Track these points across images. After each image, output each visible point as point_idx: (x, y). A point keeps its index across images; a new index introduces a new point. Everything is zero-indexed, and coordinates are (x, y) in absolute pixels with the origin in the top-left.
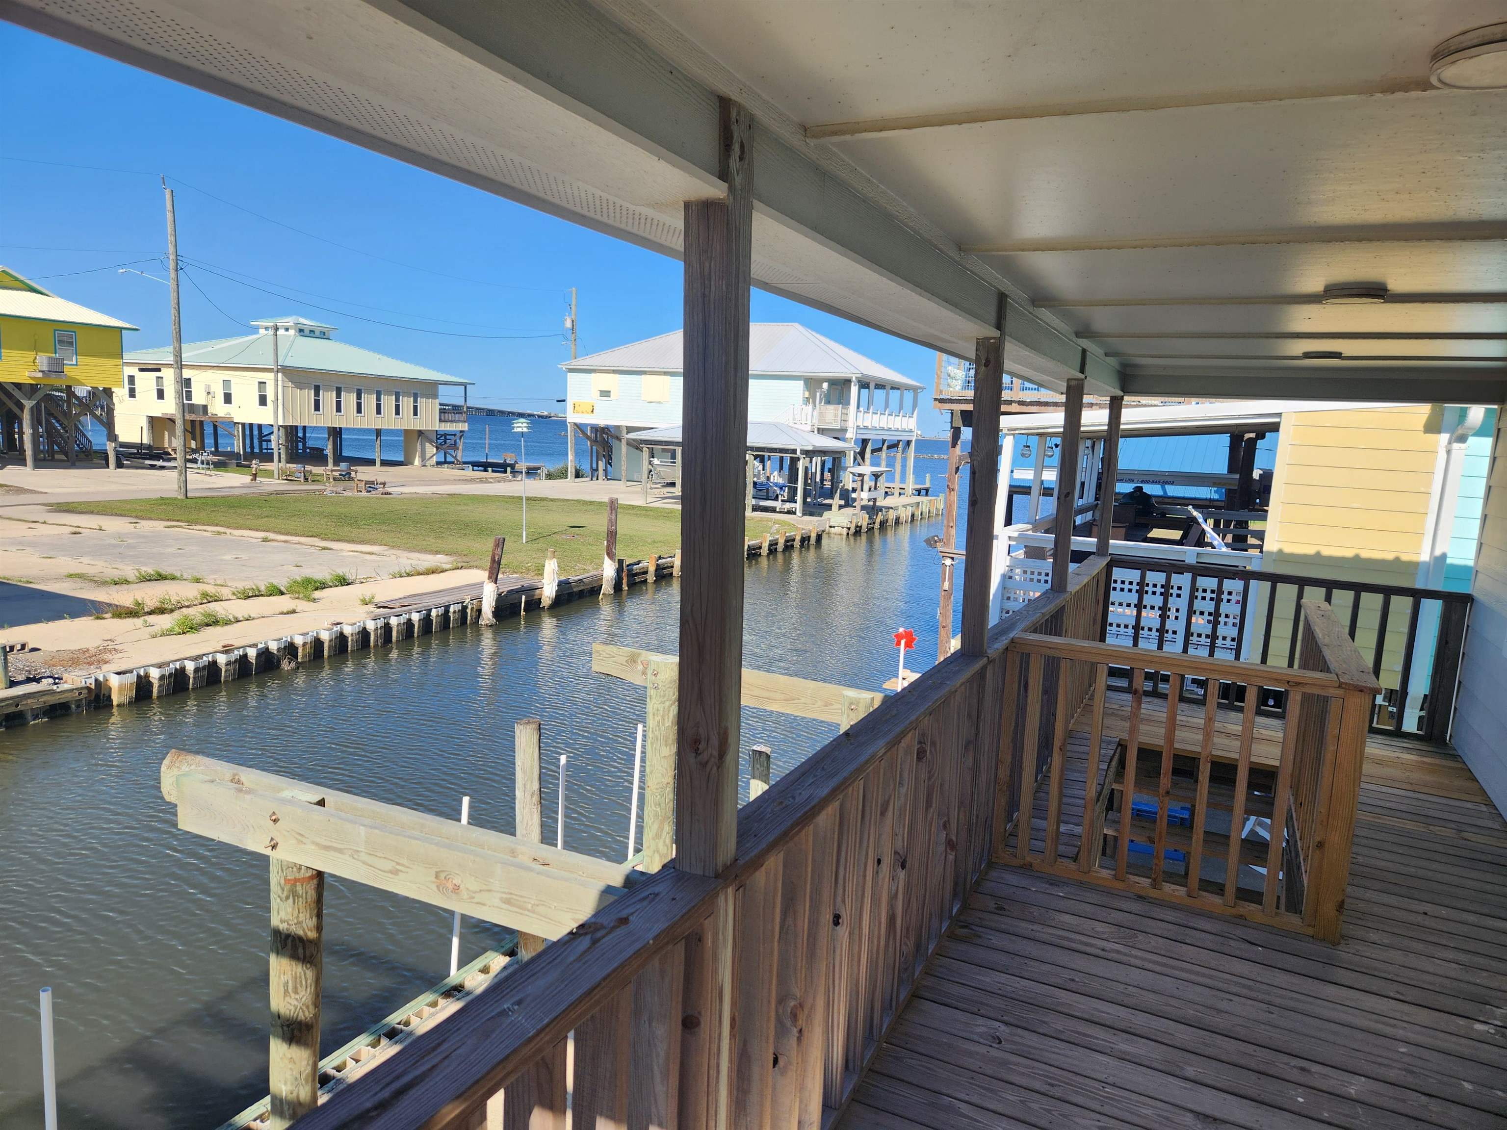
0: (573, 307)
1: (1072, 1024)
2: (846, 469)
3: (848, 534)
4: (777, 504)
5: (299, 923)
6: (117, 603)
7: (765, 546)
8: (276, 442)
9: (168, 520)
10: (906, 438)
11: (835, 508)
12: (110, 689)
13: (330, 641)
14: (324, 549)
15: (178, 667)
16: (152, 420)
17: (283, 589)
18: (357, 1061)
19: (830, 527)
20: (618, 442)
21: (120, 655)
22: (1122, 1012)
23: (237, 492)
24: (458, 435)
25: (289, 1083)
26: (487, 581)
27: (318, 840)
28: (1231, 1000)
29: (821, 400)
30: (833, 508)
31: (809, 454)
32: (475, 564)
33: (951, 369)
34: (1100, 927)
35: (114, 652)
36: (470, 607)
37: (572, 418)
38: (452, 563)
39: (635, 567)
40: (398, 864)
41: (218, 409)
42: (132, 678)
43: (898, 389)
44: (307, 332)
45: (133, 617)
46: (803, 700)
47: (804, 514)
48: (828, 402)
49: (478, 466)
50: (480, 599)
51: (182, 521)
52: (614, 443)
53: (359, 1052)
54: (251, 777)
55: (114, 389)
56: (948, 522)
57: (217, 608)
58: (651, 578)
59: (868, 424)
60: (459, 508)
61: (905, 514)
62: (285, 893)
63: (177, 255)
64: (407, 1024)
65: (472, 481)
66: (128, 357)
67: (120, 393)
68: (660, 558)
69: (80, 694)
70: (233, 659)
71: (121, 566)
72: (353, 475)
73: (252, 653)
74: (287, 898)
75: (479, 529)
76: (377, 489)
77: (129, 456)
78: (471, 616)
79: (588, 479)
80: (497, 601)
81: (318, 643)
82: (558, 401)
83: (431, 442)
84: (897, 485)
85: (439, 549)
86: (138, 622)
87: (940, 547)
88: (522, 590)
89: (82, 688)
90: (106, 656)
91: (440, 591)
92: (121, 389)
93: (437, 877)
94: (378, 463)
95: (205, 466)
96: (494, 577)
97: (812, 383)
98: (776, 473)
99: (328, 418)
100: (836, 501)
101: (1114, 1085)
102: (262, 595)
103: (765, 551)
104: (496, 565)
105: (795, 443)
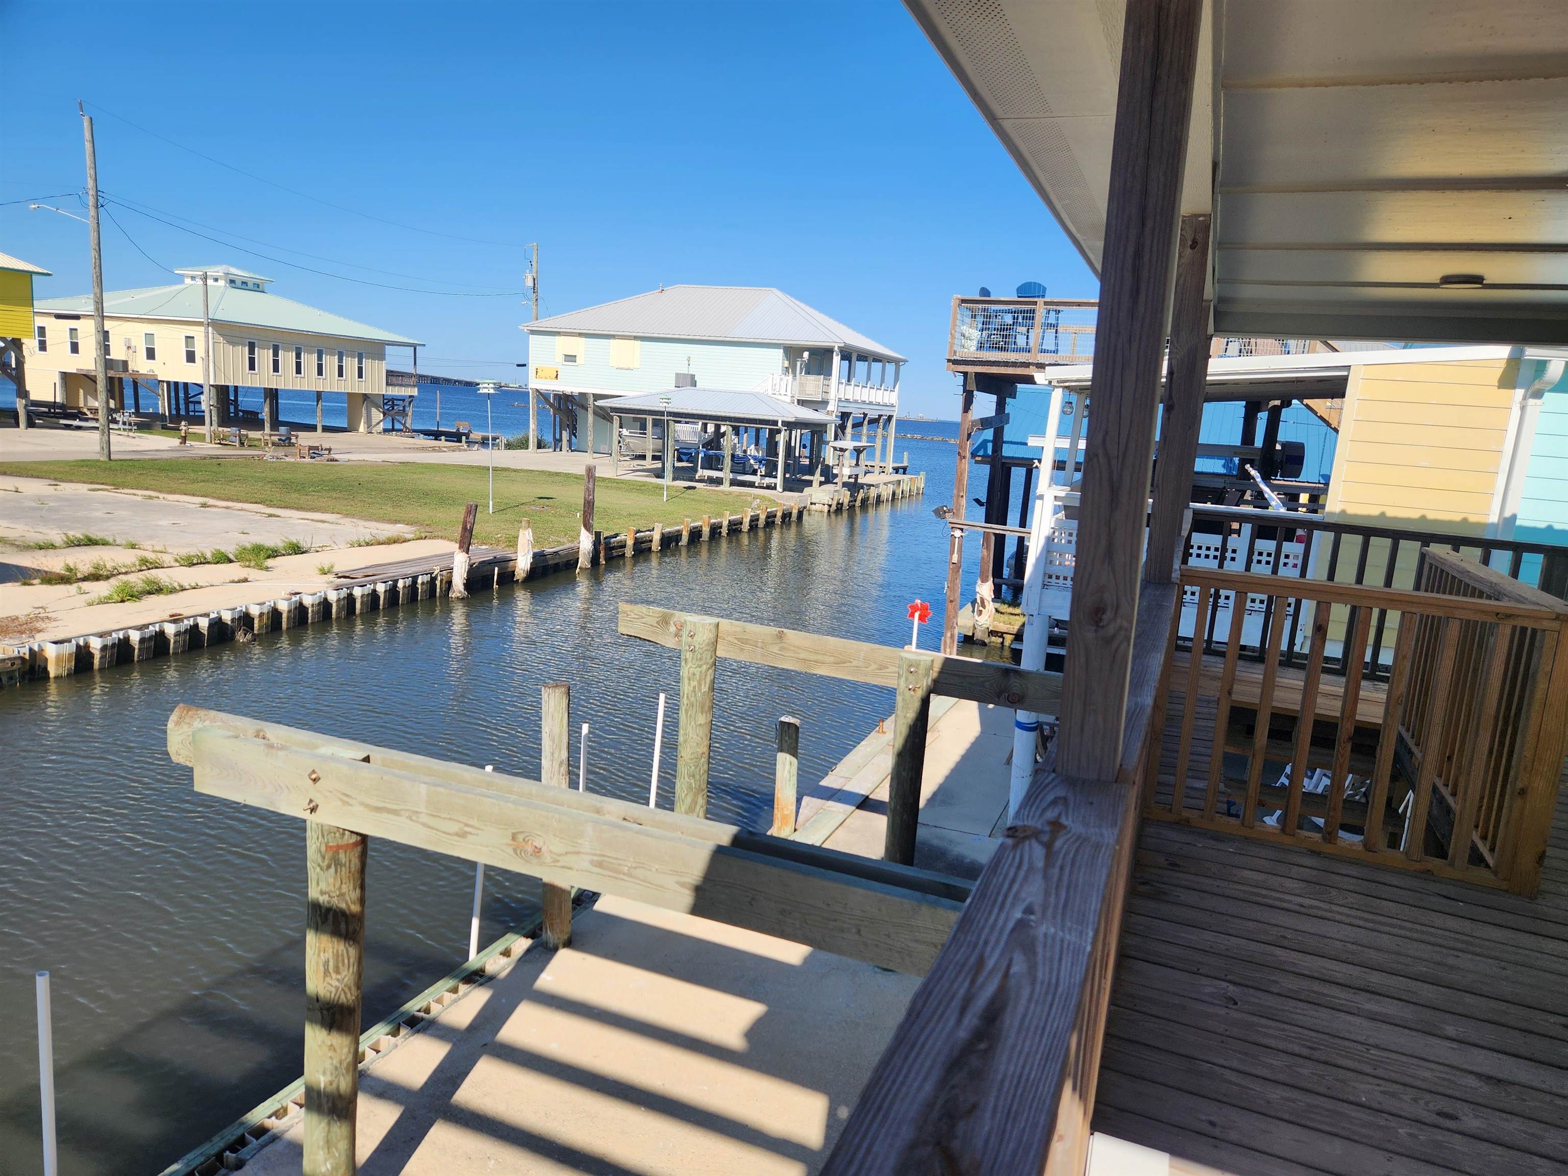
0: (534, 263)
1: (1306, 984)
2: (827, 443)
3: (829, 511)
4: (756, 479)
5: (341, 895)
6: (46, 569)
7: (747, 521)
8: (207, 402)
9: (91, 483)
10: (886, 412)
11: (816, 484)
12: (46, 660)
13: (289, 611)
14: (271, 516)
15: (121, 637)
16: (65, 376)
17: (231, 557)
18: (378, 1052)
19: (812, 504)
20: (583, 411)
21: (54, 624)
22: (1354, 971)
23: (165, 455)
24: (407, 400)
25: (328, 1073)
26: (457, 550)
27: (368, 801)
28: (1458, 957)
29: (801, 369)
30: (814, 484)
31: (790, 426)
32: (440, 534)
33: (965, 329)
34: (1289, 884)
35: (47, 621)
36: (439, 578)
37: (535, 384)
38: (414, 533)
39: (613, 540)
40: (467, 825)
41: (140, 365)
42: (70, 648)
43: (880, 361)
44: (239, 283)
45: (65, 583)
46: (855, 663)
47: (784, 490)
48: (808, 373)
49: (429, 435)
50: (450, 570)
51: (106, 484)
52: (580, 412)
53: (378, 1042)
54: (277, 732)
55: (23, 340)
56: (959, 491)
57: (162, 576)
58: (629, 552)
59: (850, 396)
60: (415, 476)
61: (886, 492)
62: (326, 862)
63: (97, 191)
64: (427, 1011)
65: (424, 449)
66: (39, 305)
67: (30, 345)
68: (639, 531)
69: (13, 664)
70: (183, 630)
71: (45, 531)
72: (293, 440)
73: (204, 623)
74: (329, 867)
75: (443, 499)
76: (321, 455)
77: (40, 415)
78: (441, 589)
79: (551, 450)
80: (469, 573)
81: (275, 614)
82: (519, 365)
83: (377, 407)
84: (877, 463)
85: (398, 519)
86: (72, 588)
87: (949, 517)
88: (495, 562)
89: (15, 658)
90: (39, 625)
91: (406, 562)
92: (33, 340)
93: (514, 838)
94: (319, 428)
95: (127, 427)
96: (466, 546)
97: (792, 352)
98: (753, 447)
99: (264, 378)
100: (817, 478)
101: (1377, 1047)
102: (208, 563)
103: (746, 527)
104: (467, 534)
105: (777, 414)
